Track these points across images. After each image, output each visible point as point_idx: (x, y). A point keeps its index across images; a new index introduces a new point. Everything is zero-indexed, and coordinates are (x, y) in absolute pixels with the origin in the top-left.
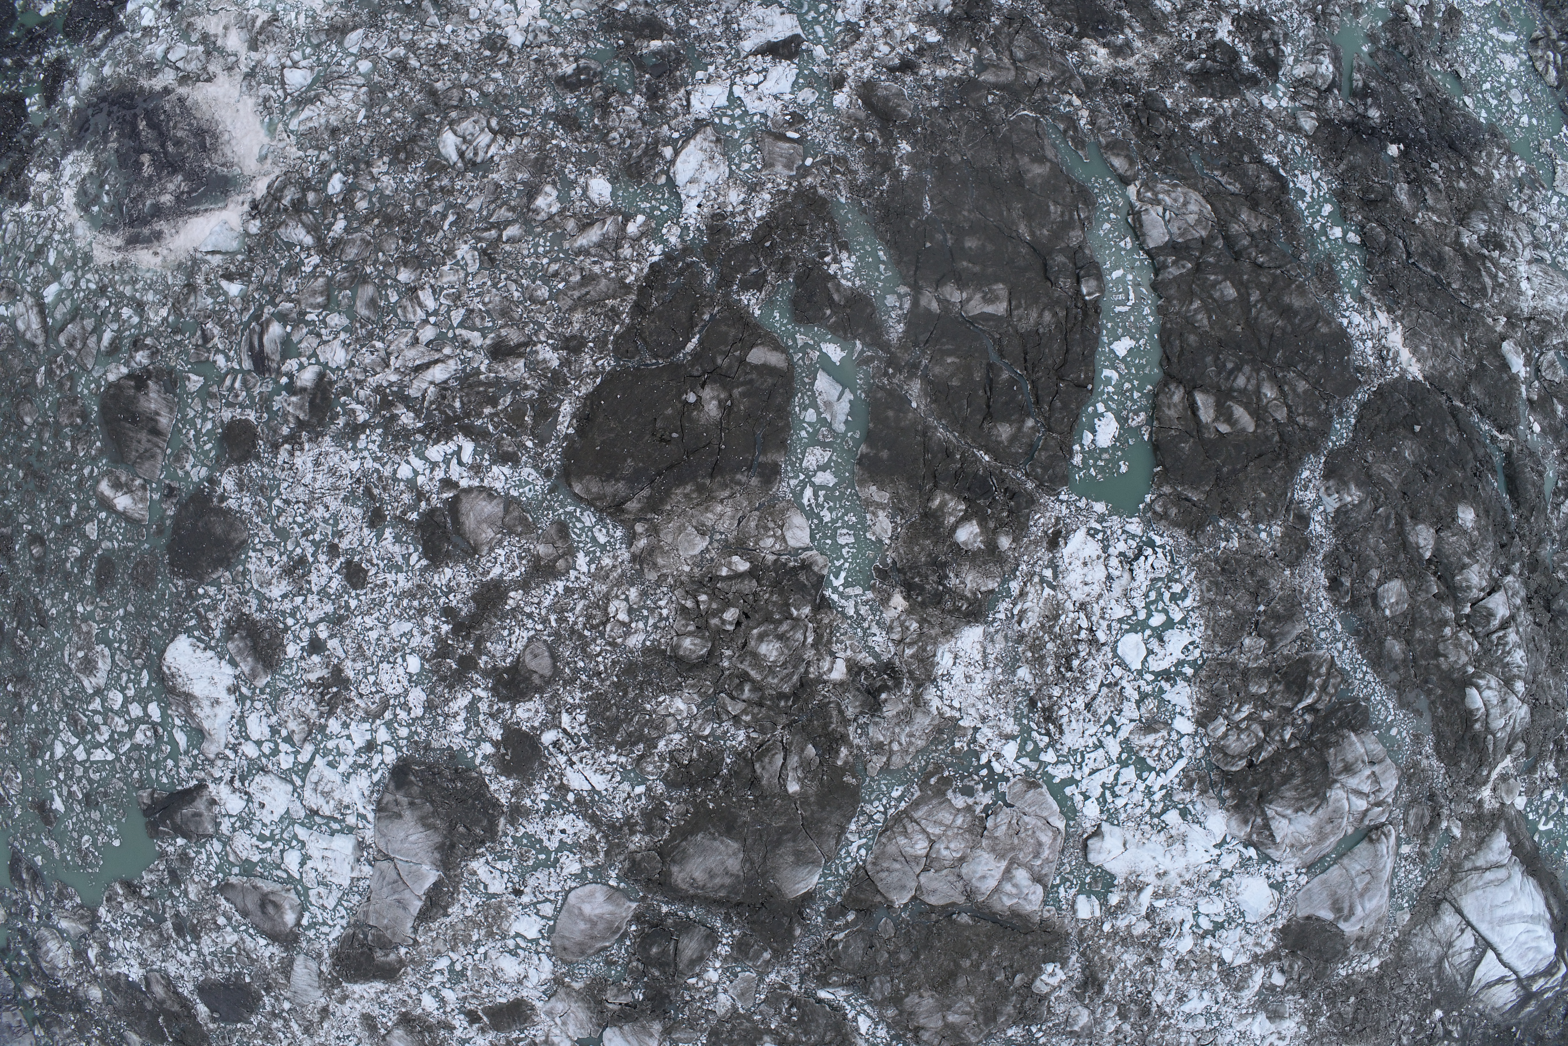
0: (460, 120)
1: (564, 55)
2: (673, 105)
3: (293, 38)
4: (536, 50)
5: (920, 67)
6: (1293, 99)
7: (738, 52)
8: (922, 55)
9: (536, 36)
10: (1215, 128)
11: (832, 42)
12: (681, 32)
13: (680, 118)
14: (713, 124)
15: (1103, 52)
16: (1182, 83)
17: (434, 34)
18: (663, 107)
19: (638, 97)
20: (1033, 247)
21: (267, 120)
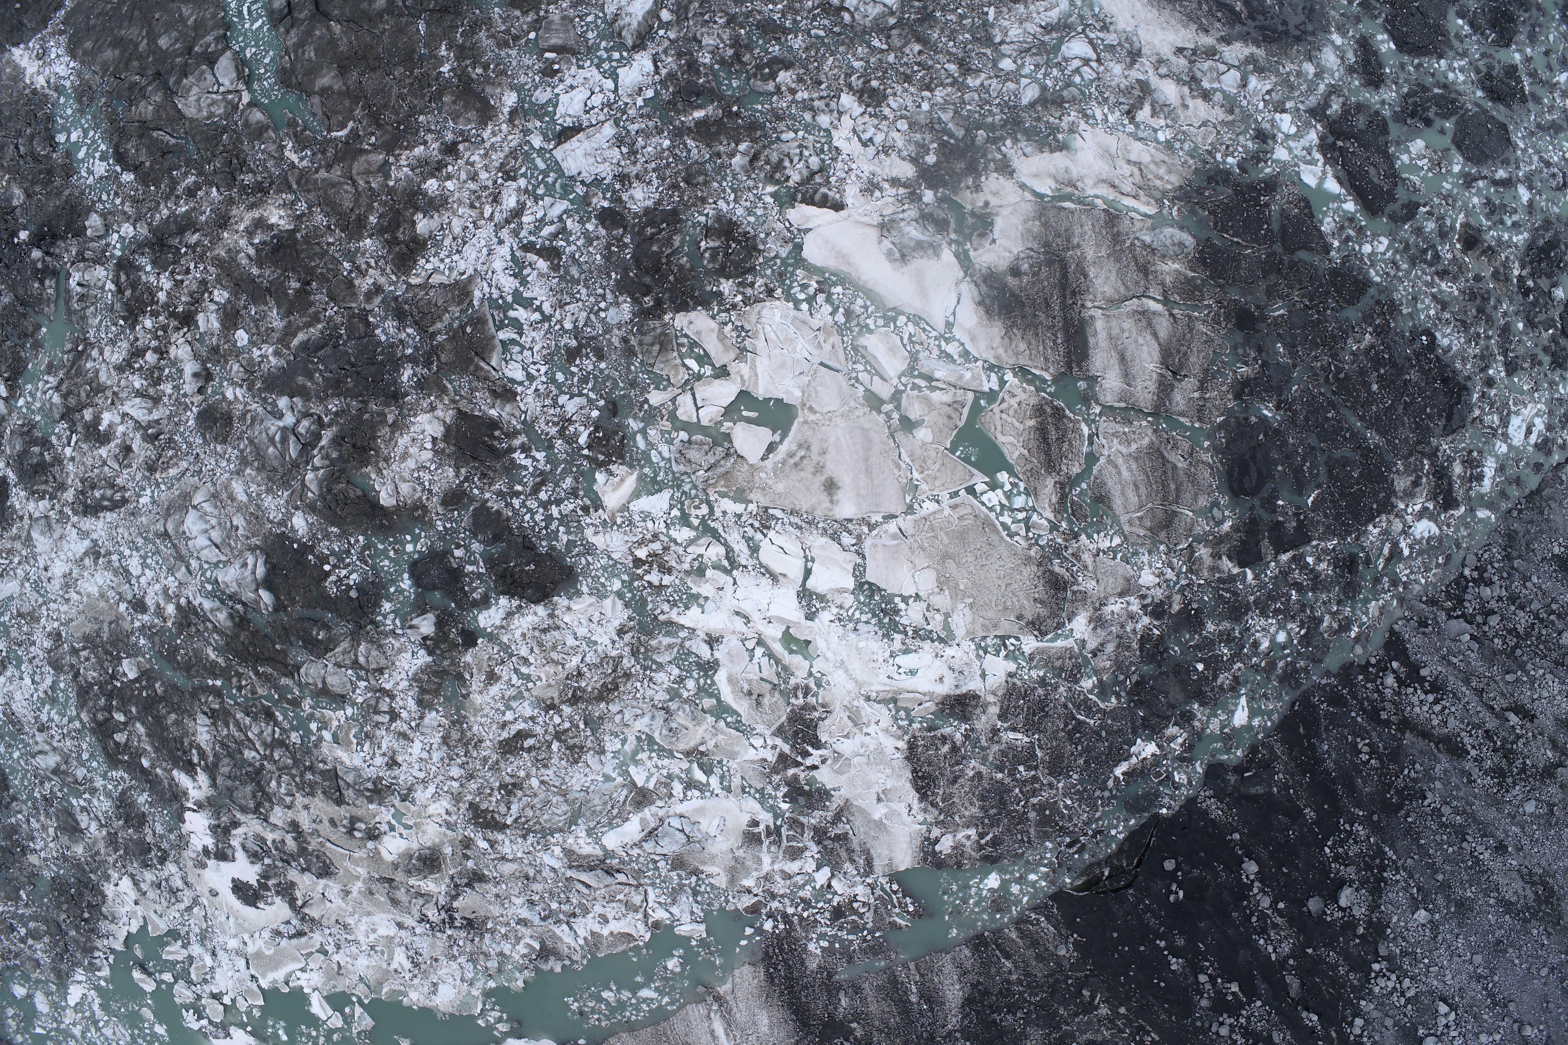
0: (883, 16)
1: (793, 92)
2: (670, 59)
3: (1101, 93)
4: (825, 94)
5: (440, 151)
6: (108, 245)
7: (617, 124)
8: (439, 162)
9: (827, 105)
10: (174, 183)
11: (527, 155)
12: (678, 134)
13: (661, 49)
14: (628, 51)
15: (273, 220)
16: (203, 218)
17: (941, 101)
18: (680, 55)
19: (707, 61)
20: (327, 17)
21: (1097, 10)
